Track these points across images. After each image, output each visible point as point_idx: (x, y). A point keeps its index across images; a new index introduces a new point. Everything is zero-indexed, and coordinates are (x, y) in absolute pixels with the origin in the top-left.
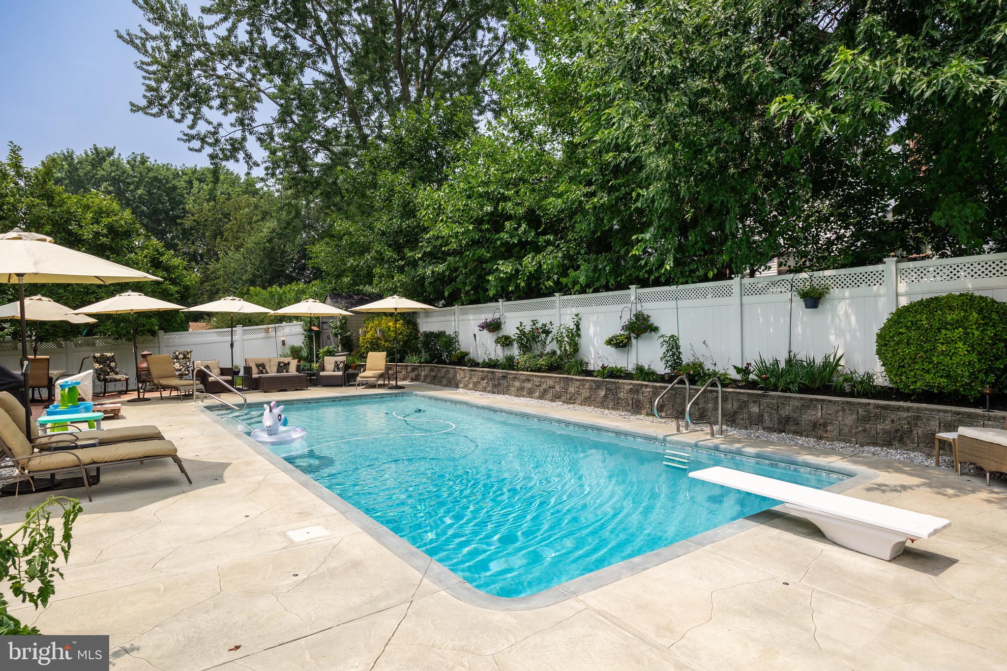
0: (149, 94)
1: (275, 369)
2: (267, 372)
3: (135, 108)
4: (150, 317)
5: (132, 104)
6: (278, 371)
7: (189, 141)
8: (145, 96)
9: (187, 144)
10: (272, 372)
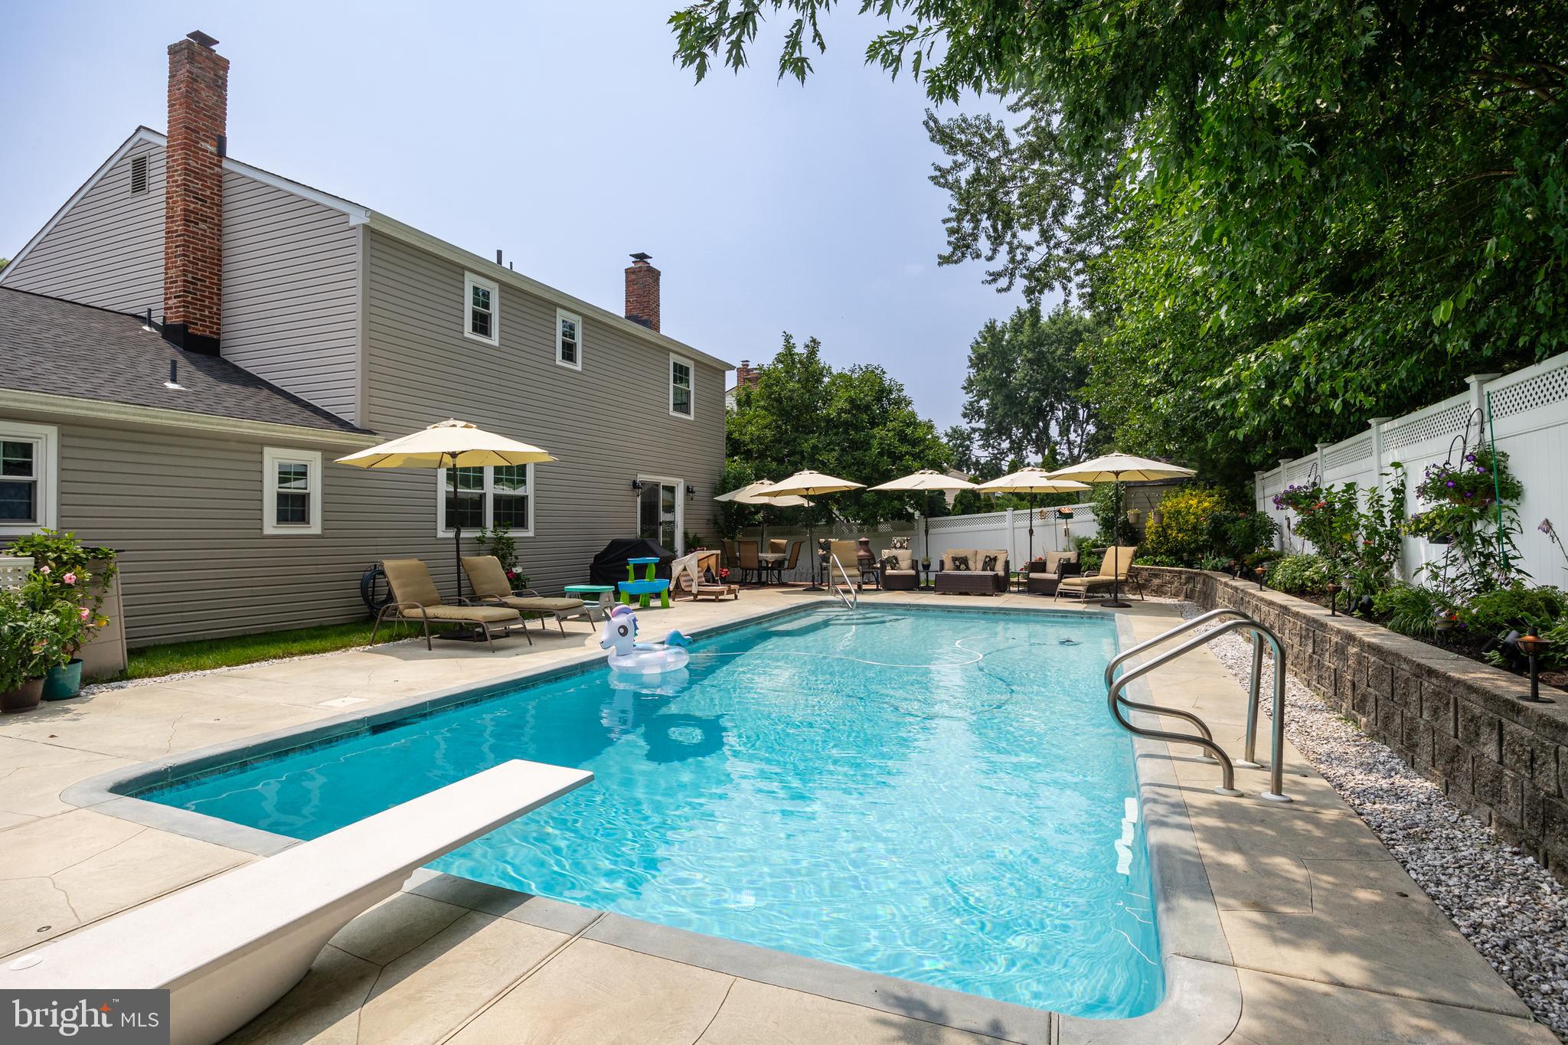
0: (952, 239)
1: (980, 565)
2: (968, 568)
3: (944, 260)
4: (893, 499)
5: (940, 257)
6: (984, 569)
7: (995, 280)
8: (949, 243)
9: (994, 286)
10: (976, 570)
